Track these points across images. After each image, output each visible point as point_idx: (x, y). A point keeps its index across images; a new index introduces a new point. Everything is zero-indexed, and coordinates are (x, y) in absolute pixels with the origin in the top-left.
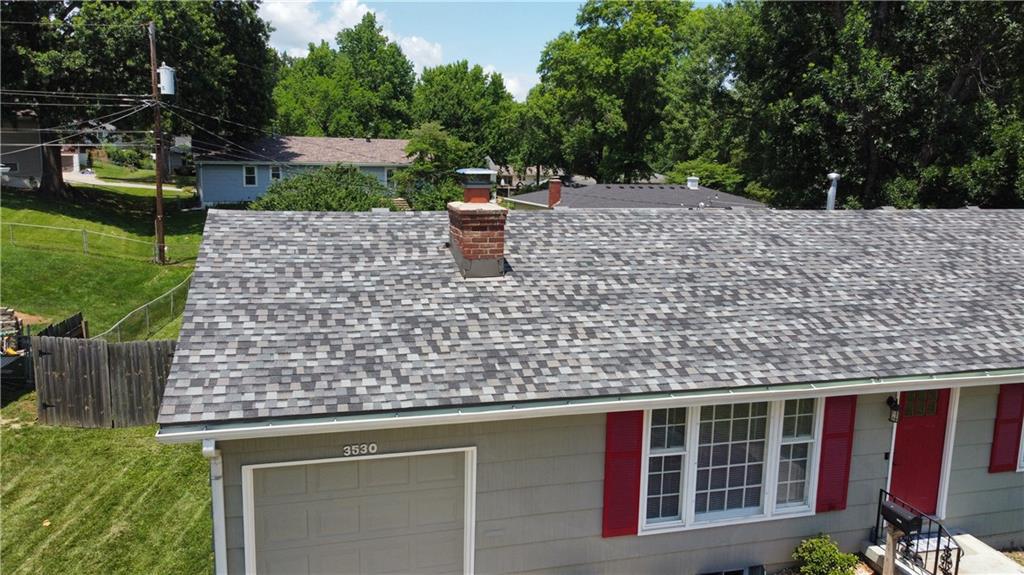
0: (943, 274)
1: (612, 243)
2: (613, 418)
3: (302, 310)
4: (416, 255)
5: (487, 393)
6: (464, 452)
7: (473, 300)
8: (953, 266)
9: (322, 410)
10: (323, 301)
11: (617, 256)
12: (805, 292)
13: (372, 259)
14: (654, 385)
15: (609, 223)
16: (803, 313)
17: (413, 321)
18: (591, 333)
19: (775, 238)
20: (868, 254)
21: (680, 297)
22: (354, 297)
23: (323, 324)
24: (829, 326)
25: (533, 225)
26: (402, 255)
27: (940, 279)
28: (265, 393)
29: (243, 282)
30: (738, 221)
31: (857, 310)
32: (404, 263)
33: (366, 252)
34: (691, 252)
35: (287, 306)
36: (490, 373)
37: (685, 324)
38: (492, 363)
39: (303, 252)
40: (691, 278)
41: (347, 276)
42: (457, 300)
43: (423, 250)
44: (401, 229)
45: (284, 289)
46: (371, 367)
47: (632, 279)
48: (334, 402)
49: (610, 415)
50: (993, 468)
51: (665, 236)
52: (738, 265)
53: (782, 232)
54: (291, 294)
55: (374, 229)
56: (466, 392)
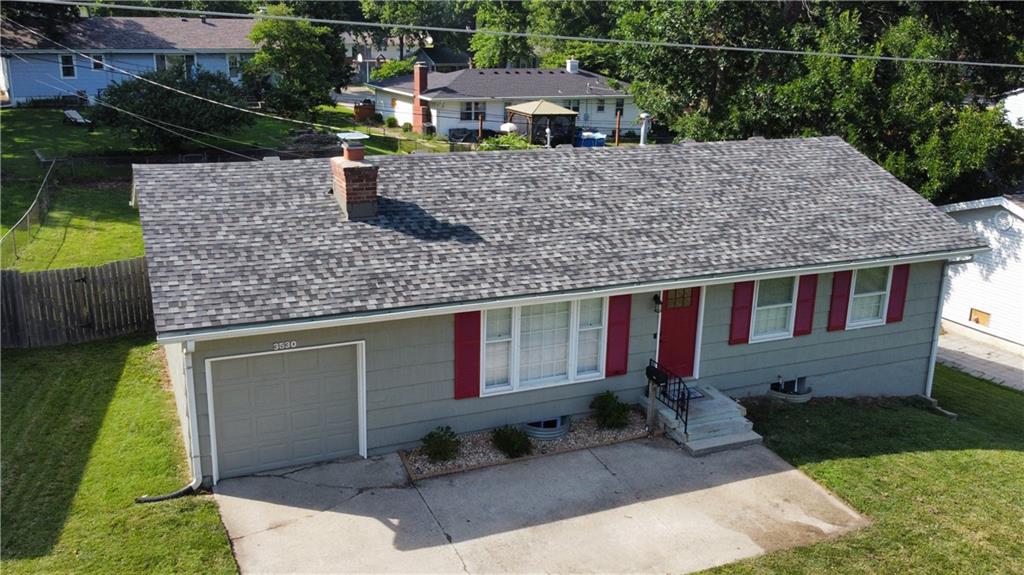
0: (711, 201)
1: (461, 183)
2: (459, 317)
3: (232, 249)
4: (307, 200)
5: (372, 304)
6: (355, 345)
7: (356, 236)
8: (722, 193)
9: (263, 319)
10: (244, 241)
11: (464, 195)
12: (603, 221)
13: (274, 205)
14: (485, 293)
15: (460, 165)
16: (598, 237)
17: (315, 254)
18: (443, 258)
19: (590, 174)
20: (660, 185)
21: (509, 228)
22: (267, 236)
23: (249, 259)
24: (614, 246)
25: (398, 169)
26: (297, 201)
27: (707, 205)
28: (222, 309)
29: (181, 228)
30: (564, 159)
31: (639, 233)
32: (300, 207)
33: (268, 199)
34: (523, 189)
35: (220, 246)
36: (373, 290)
37: (511, 249)
38: (374, 283)
39: (219, 200)
40: (520, 211)
41: (258, 220)
42: (345, 236)
43: (313, 196)
44: (293, 177)
45: (213, 233)
46: (290, 289)
47: (475, 215)
48: (270, 313)
49: (456, 315)
50: (732, 341)
51: (503, 176)
52: (558, 199)
53: (596, 168)
54: (220, 236)
55: (271, 177)
56: (357, 303)
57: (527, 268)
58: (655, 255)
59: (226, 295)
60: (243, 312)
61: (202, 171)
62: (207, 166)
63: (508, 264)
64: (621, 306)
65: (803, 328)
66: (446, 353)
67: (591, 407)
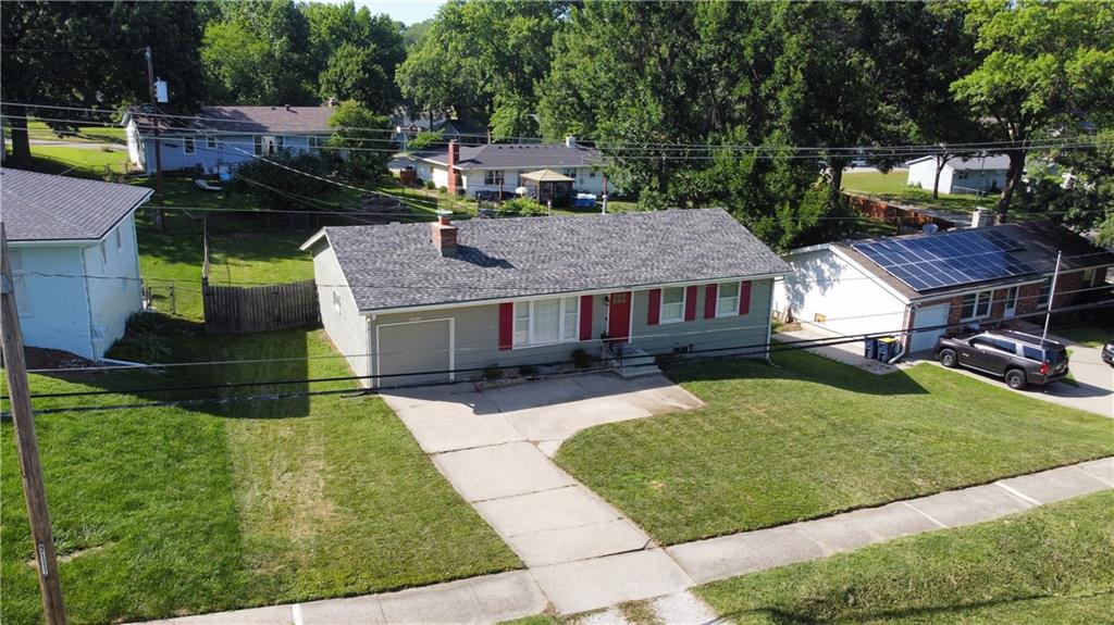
0: (640, 246)
1: (500, 236)
2: (502, 305)
3: (385, 271)
4: (419, 246)
5: (459, 298)
7: (448, 265)
8: (646, 242)
9: (407, 304)
10: (390, 267)
11: (502, 243)
12: (578, 258)
13: (402, 249)
14: (516, 293)
15: (499, 226)
16: (575, 266)
17: (427, 274)
18: (493, 276)
19: (572, 231)
20: (611, 237)
21: (528, 261)
22: (402, 265)
23: (395, 276)
24: (583, 270)
25: (465, 229)
26: (413, 247)
27: (637, 248)
28: (386, 299)
29: (357, 261)
30: (558, 222)
31: (597, 264)
32: (416, 249)
33: (398, 245)
34: (535, 240)
35: (378, 270)
36: (459, 291)
37: (528, 271)
38: (458, 288)
39: (373, 246)
40: (533, 252)
41: (395, 256)
42: (442, 265)
43: (421, 244)
44: (409, 233)
45: (374, 263)
46: (418, 290)
47: (509, 253)
48: (410, 302)
49: (501, 304)
50: (650, 323)
51: (523, 232)
52: (553, 245)
53: (576, 227)
54: (378, 265)
55: (397, 234)
56: (452, 297)
57: (537, 281)
58: (606, 275)
59: (387, 293)
60: (397, 301)
61: (360, 231)
62: (363, 228)
63: (527, 280)
64: (587, 301)
65: (690, 315)
66: (495, 326)
67: (572, 356)
